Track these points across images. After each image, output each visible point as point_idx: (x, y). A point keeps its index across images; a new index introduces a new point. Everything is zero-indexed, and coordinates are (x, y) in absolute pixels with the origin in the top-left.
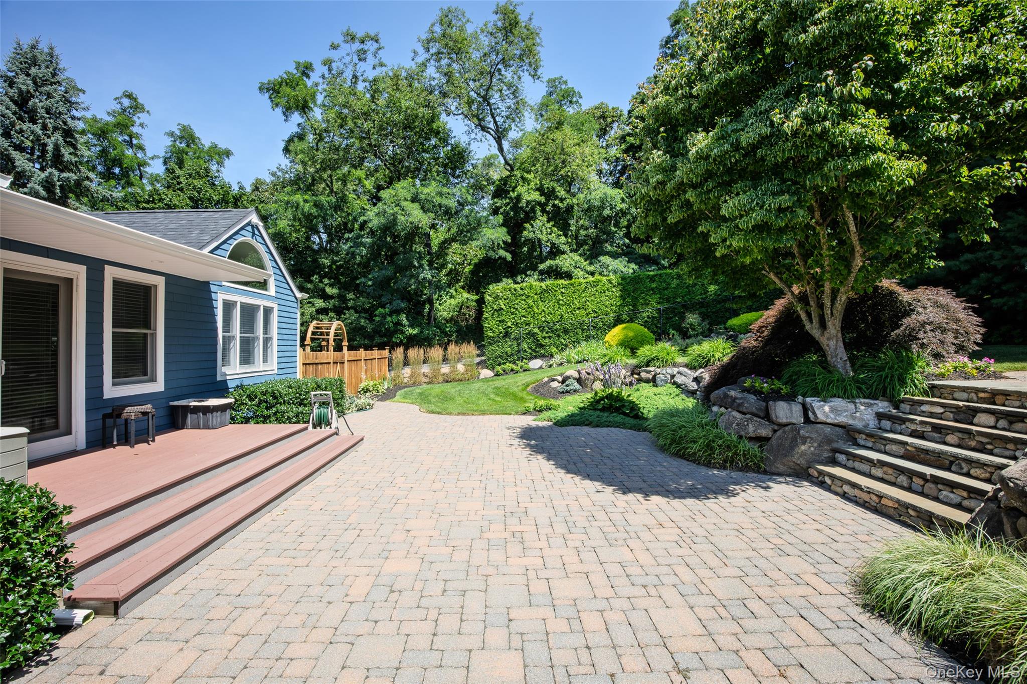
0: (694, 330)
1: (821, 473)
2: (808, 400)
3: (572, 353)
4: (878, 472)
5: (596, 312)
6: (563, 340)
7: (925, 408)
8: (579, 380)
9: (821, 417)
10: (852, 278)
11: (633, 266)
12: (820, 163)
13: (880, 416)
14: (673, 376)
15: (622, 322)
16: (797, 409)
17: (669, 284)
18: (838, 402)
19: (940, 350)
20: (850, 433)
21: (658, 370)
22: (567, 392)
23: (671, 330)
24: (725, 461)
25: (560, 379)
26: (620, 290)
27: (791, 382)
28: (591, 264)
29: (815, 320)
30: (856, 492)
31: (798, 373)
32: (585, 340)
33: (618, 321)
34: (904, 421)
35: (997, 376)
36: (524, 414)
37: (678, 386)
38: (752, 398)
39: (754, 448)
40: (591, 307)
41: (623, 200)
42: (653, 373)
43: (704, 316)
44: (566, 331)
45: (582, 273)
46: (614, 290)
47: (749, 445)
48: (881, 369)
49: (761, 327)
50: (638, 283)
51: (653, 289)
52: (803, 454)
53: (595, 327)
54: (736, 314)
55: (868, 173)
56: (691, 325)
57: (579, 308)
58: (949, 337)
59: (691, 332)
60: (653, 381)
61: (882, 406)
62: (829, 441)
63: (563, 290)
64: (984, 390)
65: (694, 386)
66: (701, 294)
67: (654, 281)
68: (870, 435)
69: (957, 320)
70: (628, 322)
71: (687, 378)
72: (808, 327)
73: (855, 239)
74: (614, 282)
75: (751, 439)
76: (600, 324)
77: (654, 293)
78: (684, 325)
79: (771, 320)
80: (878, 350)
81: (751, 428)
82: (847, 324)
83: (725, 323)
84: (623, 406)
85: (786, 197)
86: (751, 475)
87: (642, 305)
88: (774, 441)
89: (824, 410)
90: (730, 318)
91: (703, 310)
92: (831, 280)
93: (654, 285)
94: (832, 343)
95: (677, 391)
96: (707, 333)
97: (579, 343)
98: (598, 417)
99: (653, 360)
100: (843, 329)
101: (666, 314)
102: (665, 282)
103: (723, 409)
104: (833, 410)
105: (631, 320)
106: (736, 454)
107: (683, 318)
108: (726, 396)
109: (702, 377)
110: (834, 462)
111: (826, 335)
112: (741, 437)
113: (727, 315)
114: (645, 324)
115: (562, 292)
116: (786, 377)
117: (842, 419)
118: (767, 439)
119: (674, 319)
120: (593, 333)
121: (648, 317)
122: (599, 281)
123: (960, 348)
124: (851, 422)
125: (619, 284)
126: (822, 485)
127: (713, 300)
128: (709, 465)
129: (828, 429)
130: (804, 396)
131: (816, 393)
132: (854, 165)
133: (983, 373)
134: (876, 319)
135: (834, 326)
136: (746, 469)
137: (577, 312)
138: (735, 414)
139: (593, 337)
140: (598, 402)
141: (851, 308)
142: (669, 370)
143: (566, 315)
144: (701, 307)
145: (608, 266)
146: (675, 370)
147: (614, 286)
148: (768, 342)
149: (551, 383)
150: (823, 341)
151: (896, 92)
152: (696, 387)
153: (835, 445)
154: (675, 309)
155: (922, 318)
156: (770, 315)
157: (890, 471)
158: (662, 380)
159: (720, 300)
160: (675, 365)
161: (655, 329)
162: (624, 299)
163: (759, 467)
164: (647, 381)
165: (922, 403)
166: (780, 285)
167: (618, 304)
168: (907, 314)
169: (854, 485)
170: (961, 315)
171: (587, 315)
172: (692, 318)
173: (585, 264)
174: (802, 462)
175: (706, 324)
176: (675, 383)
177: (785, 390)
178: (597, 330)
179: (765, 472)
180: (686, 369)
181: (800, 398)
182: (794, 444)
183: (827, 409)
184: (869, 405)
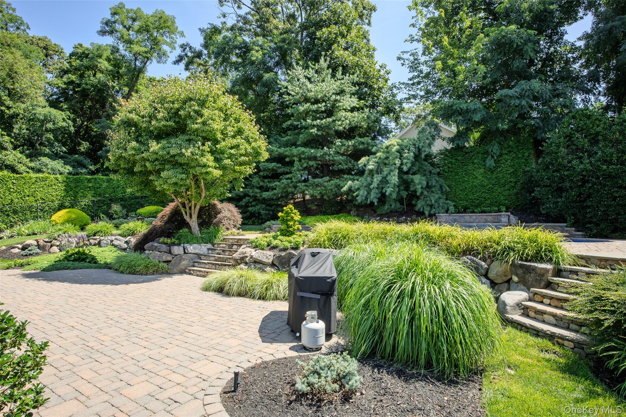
0: (117, 214)
1: (190, 270)
2: (185, 245)
3: (24, 229)
4: (207, 266)
5: (44, 200)
6: (12, 219)
7: (221, 245)
8: (39, 246)
9: (190, 251)
10: (201, 200)
11: (68, 167)
12: (195, 167)
13: (209, 249)
14: (112, 241)
15: (65, 207)
16: (181, 248)
17: (101, 185)
18: (195, 245)
19: (228, 227)
20: (199, 256)
21: (102, 238)
22: (30, 255)
23: (101, 214)
24: (154, 272)
25: (20, 246)
26: (65, 186)
27: (178, 239)
28: (31, 161)
29: (188, 214)
30: (201, 273)
31: (181, 236)
32: (32, 219)
33: (61, 207)
34: (215, 250)
35: (242, 235)
36: (8, 268)
37: (116, 246)
38: (164, 246)
39: (165, 265)
40: (39, 195)
41: (64, 119)
42: (98, 240)
43: (124, 207)
44: (16, 212)
45: (24, 168)
46: (60, 185)
47: (163, 264)
48: (209, 233)
49: (163, 216)
50: (79, 182)
51: (89, 187)
52: (184, 265)
53: (42, 210)
54: (142, 206)
55: (207, 173)
56: (115, 211)
57: (28, 196)
58: (232, 222)
59: (115, 216)
60: (99, 244)
61: (209, 246)
62: (192, 259)
63: (14, 181)
64: (236, 239)
65: (125, 246)
66: (122, 193)
67: (90, 182)
68: (205, 256)
69: (234, 216)
70: (69, 207)
71: (121, 242)
72: (185, 217)
73: (203, 187)
74: (60, 179)
75: (164, 262)
76: (47, 208)
77: (91, 190)
78: (110, 212)
79: (168, 212)
80: (209, 227)
81: (164, 257)
82: (199, 217)
83: (135, 212)
84: (87, 258)
85: (184, 175)
86: (164, 275)
87: (81, 197)
88: (173, 262)
89: (191, 248)
90: (139, 208)
91: (123, 202)
92: (195, 200)
93: (90, 185)
94: (194, 224)
95: (115, 249)
96: (125, 217)
97: (27, 221)
98: (72, 264)
99: (99, 232)
100: (198, 217)
101: (98, 203)
102: (98, 183)
103: (151, 251)
104: (194, 248)
105: (72, 206)
106: (158, 268)
107: (110, 207)
108: (152, 246)
109: (130, 241)
110: (194, 266)
111: (192, 220)
112: (160, 262)
113: (137, 206)
114: (83, 209)
115: (13, 182)
116: (176, 237)
117: (197, 251)
118: (170, 261)
119: (103, 207)
120: (40, 214)
121: (85, 205)
122: (47, 177)
123: (235, 226)
124: (199, 252)
125: (64, 181)
126: (190, 274)
127: (129, 197)
128: (146, 274)
129: (192, 255)
130: (184, 244)
131: (188, 242)
132: (204, 170)
133: (238, 234)
134: (209, 214)
135: (195, 216)
136: (162, 273)
137: (27, 198)
138: (157, 252)
139: (40, 217)
140: (70, 256)
141: (201, 209)
142: (110, 238)
143: (16, 200)
144: (121, 201)
145: (47, 165)
146: (113, 238)
147: (60, 183)
148: (167, 222)
149: (12, 250)
150: (191, 223)
151: (216, 148)
152: (126, 246)
153: (194, 260)
154: (104, 201)
155: (224, 215)
156: (168, 210)
157: (210, 265)
158: (104, 244)
159: (133, 197)
160: (112, 235)
161: (90, 213)
162: (68, 192)
163: (167, 272)
164: (95, 245)
165: (220, 244)
166: (174, 198)
167: (63, 195)
168: (219, 213)
169: (200, 271)
170: (236, 214)
171: (36, 201)
172: (116, 207)
173: (27, 161)
174: (183, 268)
175: (124, 212)
176: (113, 245)
177: (177, 242)
178: (44, 212)
179: (170, 274)
180: (120, 237)
181: (182, 245)
182: (180, 261)
183: (192, 248)
184: (205, 246)
